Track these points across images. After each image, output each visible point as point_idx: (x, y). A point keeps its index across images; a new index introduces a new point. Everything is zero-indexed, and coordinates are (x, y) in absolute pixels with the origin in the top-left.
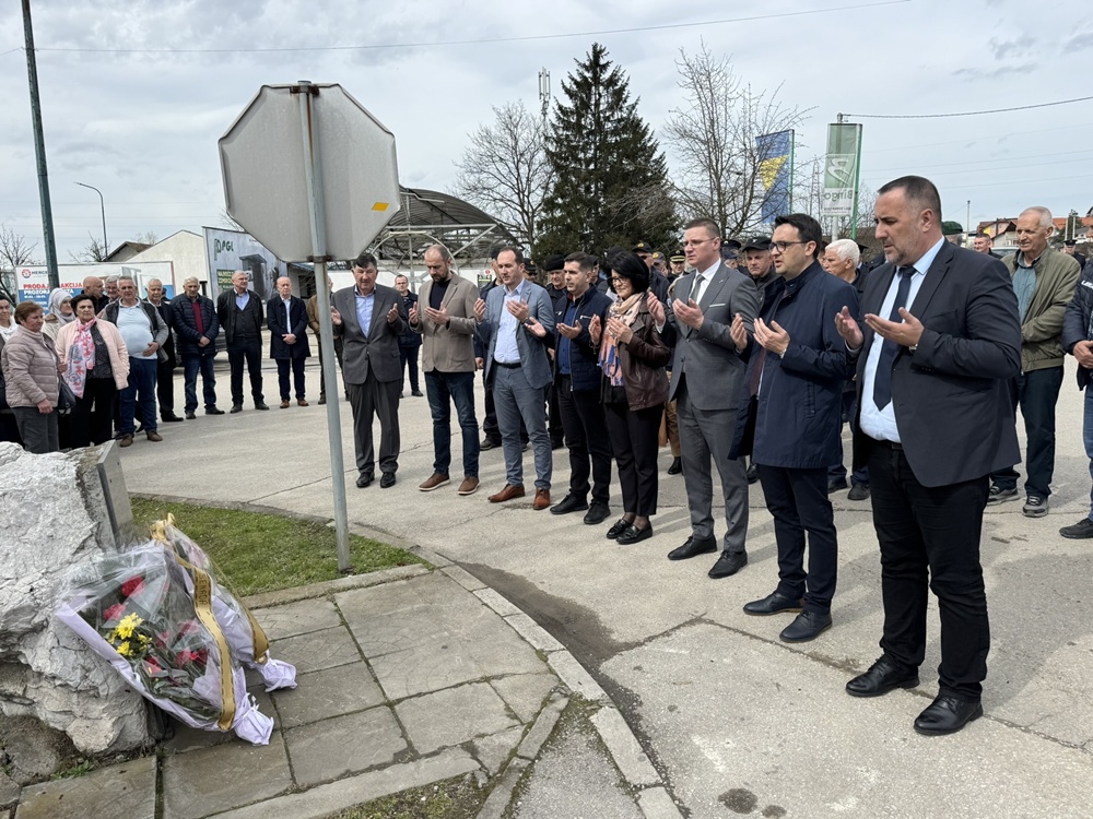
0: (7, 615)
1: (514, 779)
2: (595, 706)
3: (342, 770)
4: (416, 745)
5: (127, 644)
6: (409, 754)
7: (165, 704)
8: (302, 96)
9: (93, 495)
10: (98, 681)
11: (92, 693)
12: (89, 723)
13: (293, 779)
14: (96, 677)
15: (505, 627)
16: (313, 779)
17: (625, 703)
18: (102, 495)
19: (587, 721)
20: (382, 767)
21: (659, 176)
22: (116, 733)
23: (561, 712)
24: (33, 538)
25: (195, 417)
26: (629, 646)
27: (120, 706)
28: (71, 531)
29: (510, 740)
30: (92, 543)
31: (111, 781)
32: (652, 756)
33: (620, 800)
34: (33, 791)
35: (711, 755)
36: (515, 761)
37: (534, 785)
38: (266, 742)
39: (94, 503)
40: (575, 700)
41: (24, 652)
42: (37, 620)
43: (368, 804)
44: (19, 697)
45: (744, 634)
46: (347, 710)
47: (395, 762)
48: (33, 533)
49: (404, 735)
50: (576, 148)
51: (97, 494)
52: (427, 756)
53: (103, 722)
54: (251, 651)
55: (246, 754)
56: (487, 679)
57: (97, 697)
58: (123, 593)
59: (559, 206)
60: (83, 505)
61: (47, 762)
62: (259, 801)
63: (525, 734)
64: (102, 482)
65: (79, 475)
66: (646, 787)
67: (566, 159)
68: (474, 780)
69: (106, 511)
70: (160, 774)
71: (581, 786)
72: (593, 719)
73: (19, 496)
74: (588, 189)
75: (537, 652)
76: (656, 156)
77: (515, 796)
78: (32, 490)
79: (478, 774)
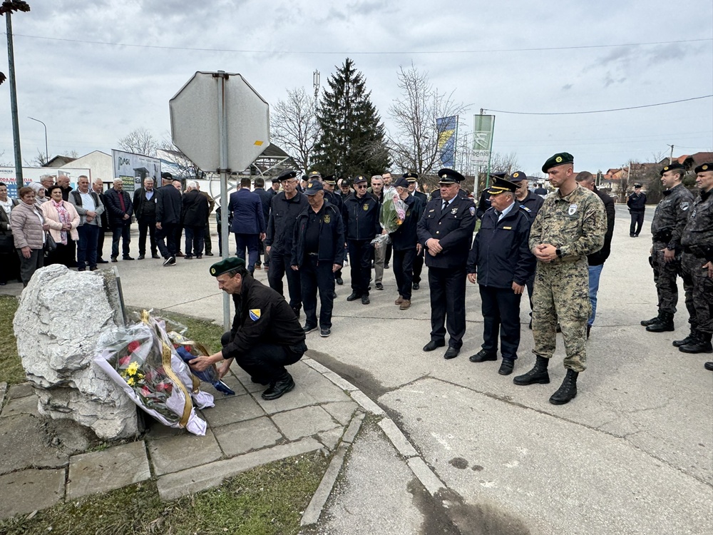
0: (68, 359)
1: (343, 453)
2: (380, 418)
3: (249, 448)
4: (287, 436)
5: (132, 379)
6: (284, 440)
7: (152, 412)
8: (220, 79)
9: (113, 295)
10: (116, 398)
11: (111, 404)
12: (106, 422)
13: (223, 452)
14: (114, 396)
15: (324, 378)
16: (234, 453)
17: (395, 417)
18: (118, 295)
19: (376, 425)
20: (270, 447)
21: (380, 136)
22: (122, 427)
23: (362, 420)
24: (81, 318)
25: (117, 261)
26: (391, 389)
27: (125, 412)
28: (100, 314)
29: (338, 433)
30: (111, 322)
31: (121, 453)
32: (412, 442)
33: (399, 464)
34: (77, 459)
35: (443, 442)
36: (342, 444)
37: (354, 455)
38: (204, 434)
39: (113, 299)
40: (369, 415)
41: (74, 380)
42: (84, 362)
43: (267, 464)
44: (64, 408)
45: (451, 383)
46: (245, 418)
47: (276, 444)
48: (80, 315)
49: (279, 431)
50: (334, 116)
51: (115, 294)
52: (294, 441)
53: (115, 421)
54: (191, 386)
55: (193, 439)
56: (319, 404)
57: (114, 407)
58: (129, 349)
59: (323, 148)
60: (107, 300)
61: (82, 443)
62: (207, 463)
63: (345, 431)
64: (119, 288)
65: (106, 283)
66: (411, 457)
67: (328, 122)
68: (322, 453)
69: (120, 304)
70: (147, 450)
71: (378, 456)
72: (379, 424)
73: (73, 293)
74: (340, 140)
75: (344, 391)
76: (379, 124)
77: (345, 461)
78: (79, 291)
79: (324, 450)
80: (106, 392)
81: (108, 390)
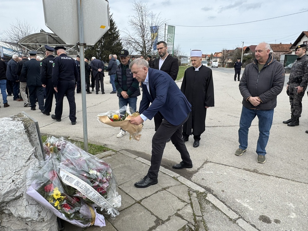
0: (4, 194)
1: (202, 225)
2: (205, 194)
4: (159, 217)
6: (160, 221)
9: (33, 136)
10: (44, 216)
11: (41, 221)
14: (43, 214)
18: (37, 136)
19: (206, 199)
20: (154, 228)
23: (197, 198)
24: (9, 157)
27: (50, 223)
29: (189, 210)
30: (33, 157)
32: (230, 208)
33: (234, 226)
35: (246, 205)
36: (197, 218)
37: (209, 226)
38: (106, 225)
39: (33, 139)
40: (196, 192)
45: (222, 164)
47: (157, 225)
49: (152, 214)
51: (35, 135)
52: (167, 221)
56: (165, 189)
60: (29, 140)
63: (192, 207)
64: (37, 130)
65: (26, 127)
68: (190, 228)
69: (39, 143)
71: (221, 223)
75: (173, 177)
78: (5, 136)
79: (188, 224)
80: (37, 213)
81: (38, 211)
